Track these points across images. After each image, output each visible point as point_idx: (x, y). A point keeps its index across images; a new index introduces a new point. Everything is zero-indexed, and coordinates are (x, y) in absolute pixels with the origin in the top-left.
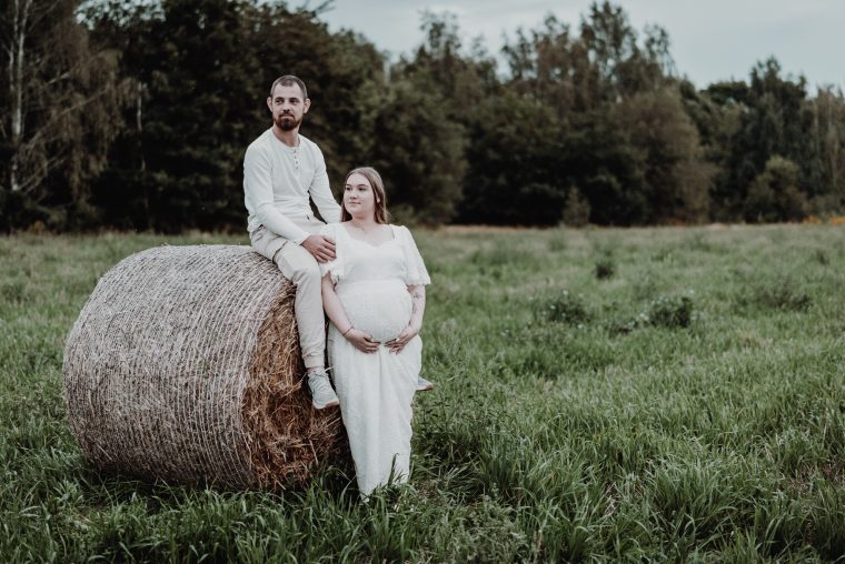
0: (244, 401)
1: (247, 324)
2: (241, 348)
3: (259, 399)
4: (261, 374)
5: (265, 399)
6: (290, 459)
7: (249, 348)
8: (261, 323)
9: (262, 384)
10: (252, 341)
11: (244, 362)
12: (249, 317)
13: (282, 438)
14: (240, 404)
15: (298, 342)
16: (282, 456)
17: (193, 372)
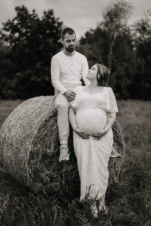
0: (30, 156)
1: (36, 125)
2: (32, 135)
3: (37, 156)
4: (39, 146)
5: (40, 156)
6: (51, 181)
7: (34, 135)
8: (40, 125)
9: (39, 149)
10: (36, 132)
11: (32, 140)
12: (37, 123)
13: (48, 172)
14: (28, 157)
15: (58, 134)
16: (47, 180)
17: (19, 143)
